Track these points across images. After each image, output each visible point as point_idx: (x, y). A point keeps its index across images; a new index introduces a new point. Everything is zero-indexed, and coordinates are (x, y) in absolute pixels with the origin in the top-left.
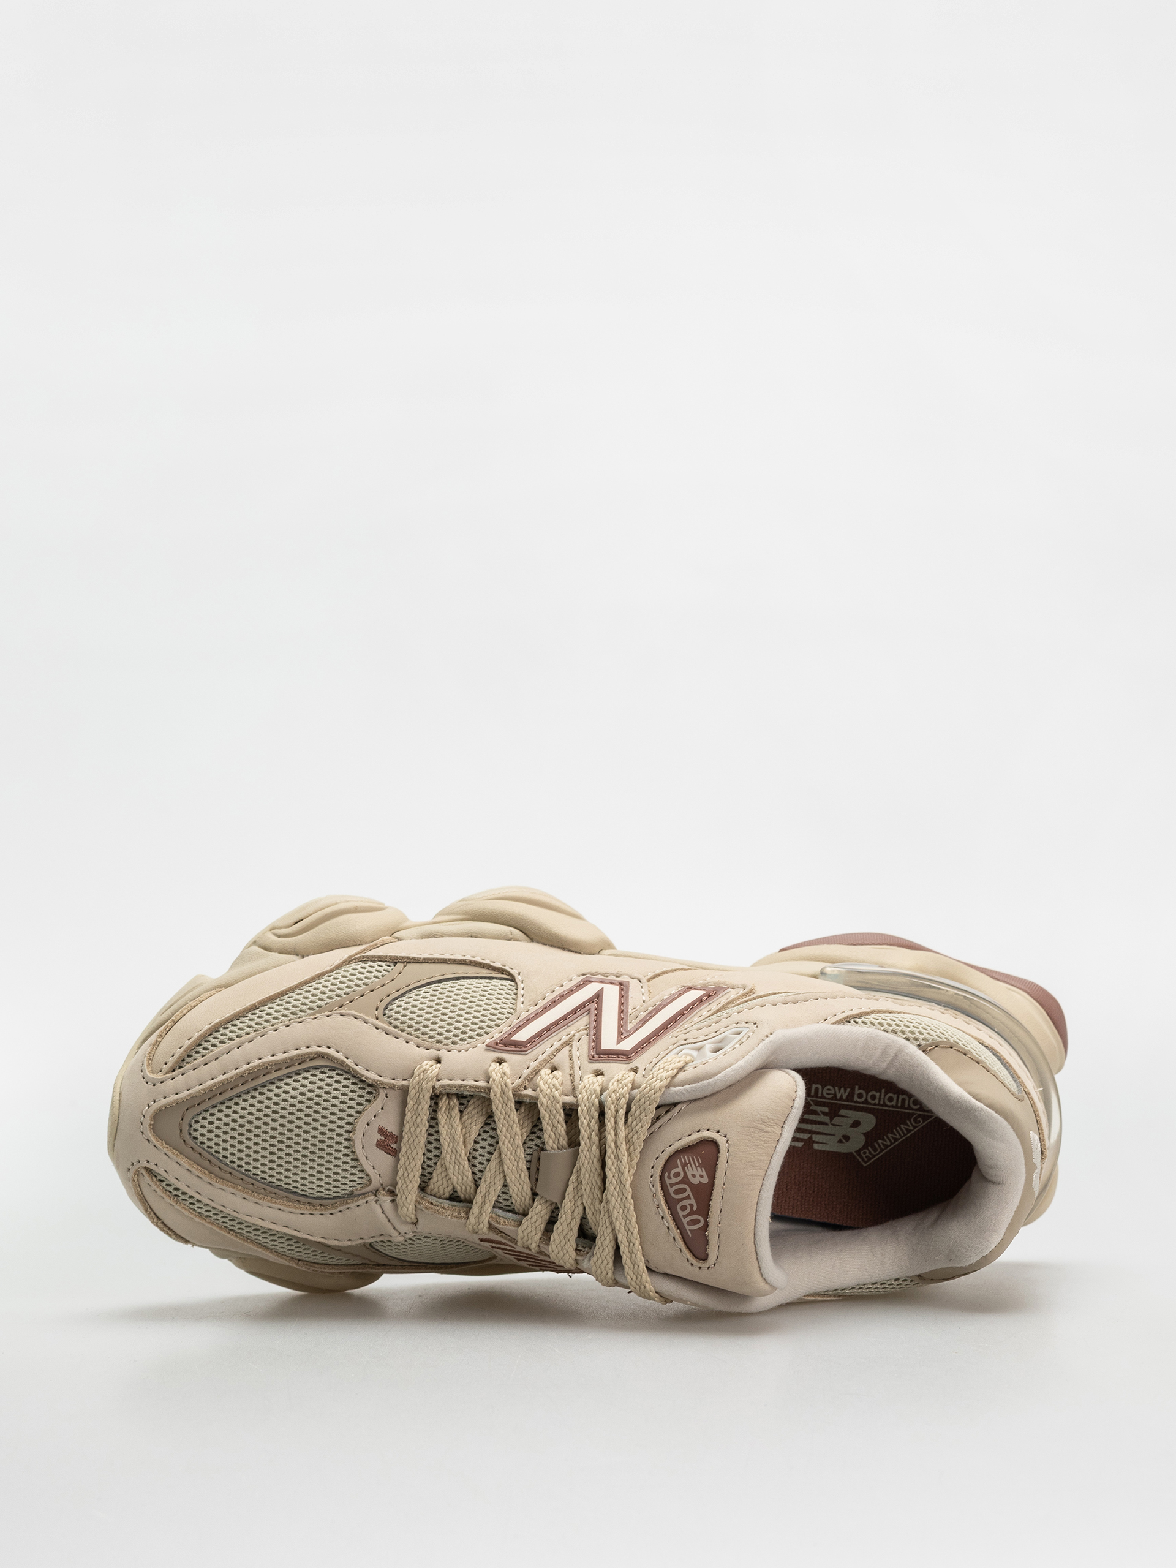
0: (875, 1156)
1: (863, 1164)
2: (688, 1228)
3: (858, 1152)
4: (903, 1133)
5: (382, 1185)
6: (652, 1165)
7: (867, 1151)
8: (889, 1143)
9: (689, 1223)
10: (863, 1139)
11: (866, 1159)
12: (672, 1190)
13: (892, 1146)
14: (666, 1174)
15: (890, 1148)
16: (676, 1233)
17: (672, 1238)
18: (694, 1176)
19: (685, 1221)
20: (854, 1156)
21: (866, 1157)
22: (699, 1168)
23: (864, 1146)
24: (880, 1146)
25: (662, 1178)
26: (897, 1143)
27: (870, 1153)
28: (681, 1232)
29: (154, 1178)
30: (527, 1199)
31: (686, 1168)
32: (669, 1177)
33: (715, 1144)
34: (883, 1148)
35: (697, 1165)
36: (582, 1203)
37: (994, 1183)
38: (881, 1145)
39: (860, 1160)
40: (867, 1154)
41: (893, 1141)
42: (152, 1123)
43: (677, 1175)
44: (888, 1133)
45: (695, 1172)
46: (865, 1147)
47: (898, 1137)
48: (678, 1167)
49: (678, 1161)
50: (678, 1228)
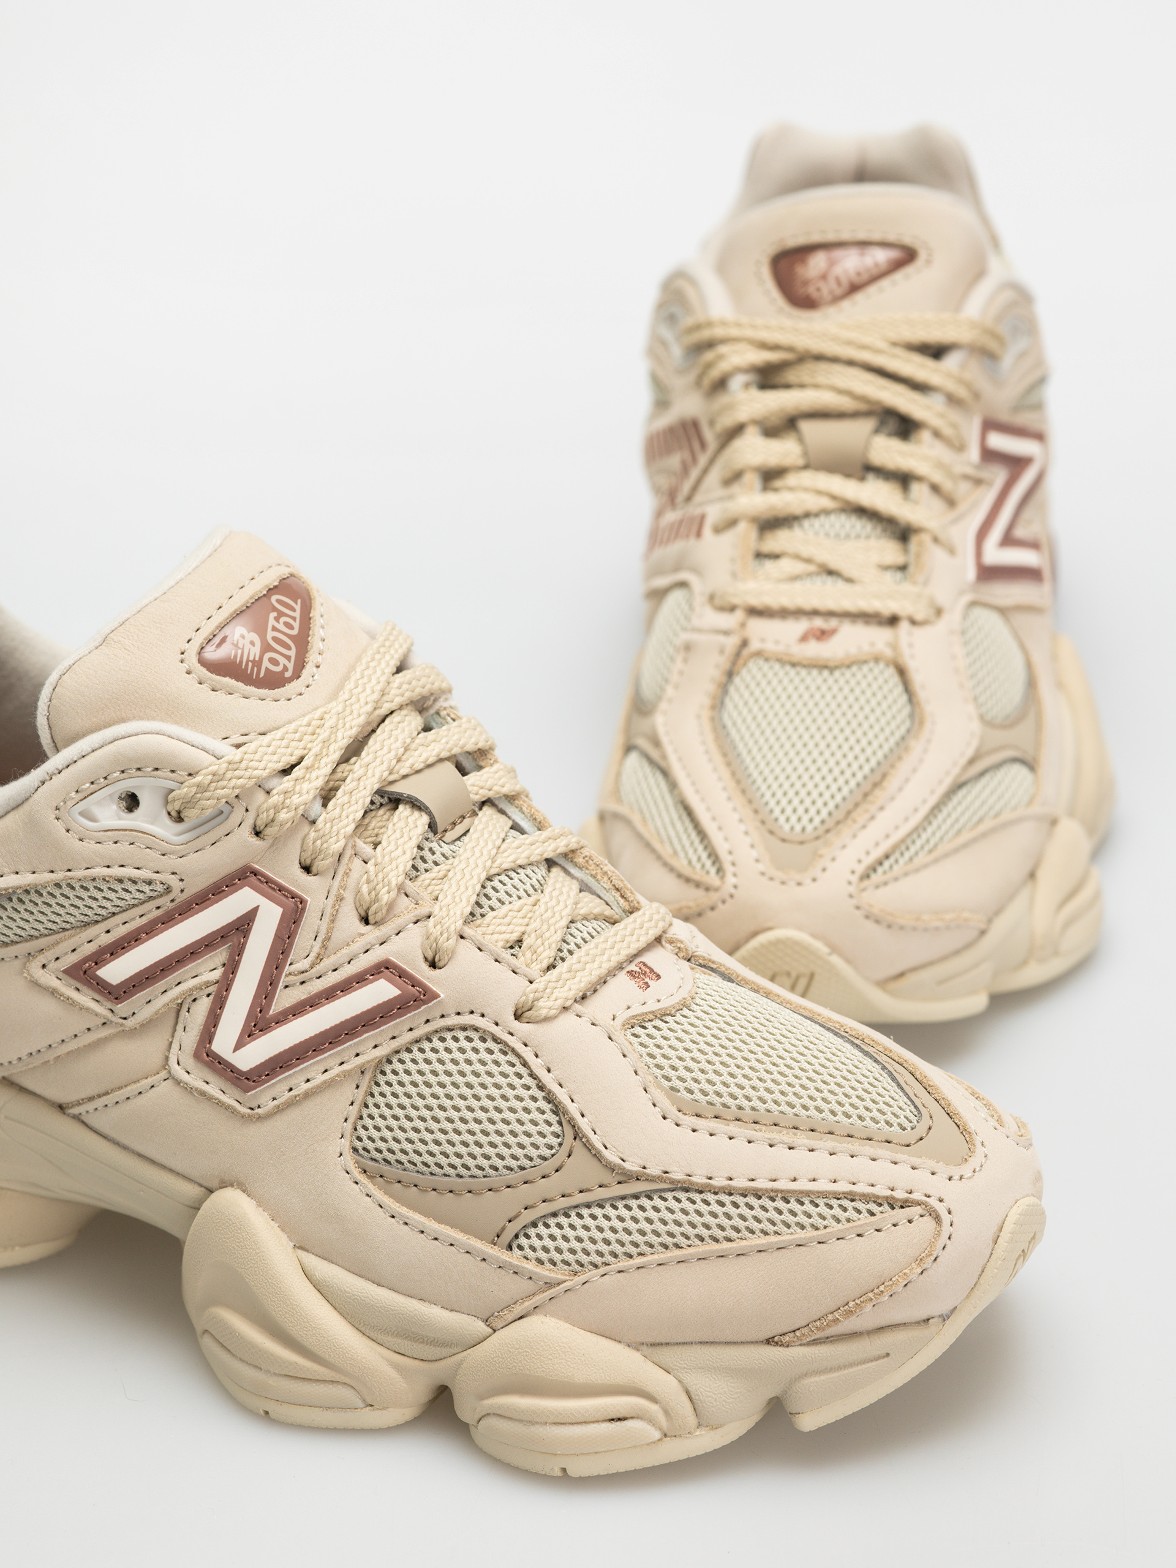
2: (298, 607)
6: (300, 698)
12: (292, 653)
14: (287, 674)
16: (315, 614)
17: (324, 618)
18: (252, 643)
19: (297, 615)
22: (241, 646)
25: (297, 675)
28: (310, 613)
30: (489, 812)
31: (257, 659)
32: (285, 668)
33: (202, 661)
35: (240, 651)
42: (966, 1157)
43: (274, 662)
45: (248, 646)
48: (267, 668)
49: (262, 675)
50: (310, 619)
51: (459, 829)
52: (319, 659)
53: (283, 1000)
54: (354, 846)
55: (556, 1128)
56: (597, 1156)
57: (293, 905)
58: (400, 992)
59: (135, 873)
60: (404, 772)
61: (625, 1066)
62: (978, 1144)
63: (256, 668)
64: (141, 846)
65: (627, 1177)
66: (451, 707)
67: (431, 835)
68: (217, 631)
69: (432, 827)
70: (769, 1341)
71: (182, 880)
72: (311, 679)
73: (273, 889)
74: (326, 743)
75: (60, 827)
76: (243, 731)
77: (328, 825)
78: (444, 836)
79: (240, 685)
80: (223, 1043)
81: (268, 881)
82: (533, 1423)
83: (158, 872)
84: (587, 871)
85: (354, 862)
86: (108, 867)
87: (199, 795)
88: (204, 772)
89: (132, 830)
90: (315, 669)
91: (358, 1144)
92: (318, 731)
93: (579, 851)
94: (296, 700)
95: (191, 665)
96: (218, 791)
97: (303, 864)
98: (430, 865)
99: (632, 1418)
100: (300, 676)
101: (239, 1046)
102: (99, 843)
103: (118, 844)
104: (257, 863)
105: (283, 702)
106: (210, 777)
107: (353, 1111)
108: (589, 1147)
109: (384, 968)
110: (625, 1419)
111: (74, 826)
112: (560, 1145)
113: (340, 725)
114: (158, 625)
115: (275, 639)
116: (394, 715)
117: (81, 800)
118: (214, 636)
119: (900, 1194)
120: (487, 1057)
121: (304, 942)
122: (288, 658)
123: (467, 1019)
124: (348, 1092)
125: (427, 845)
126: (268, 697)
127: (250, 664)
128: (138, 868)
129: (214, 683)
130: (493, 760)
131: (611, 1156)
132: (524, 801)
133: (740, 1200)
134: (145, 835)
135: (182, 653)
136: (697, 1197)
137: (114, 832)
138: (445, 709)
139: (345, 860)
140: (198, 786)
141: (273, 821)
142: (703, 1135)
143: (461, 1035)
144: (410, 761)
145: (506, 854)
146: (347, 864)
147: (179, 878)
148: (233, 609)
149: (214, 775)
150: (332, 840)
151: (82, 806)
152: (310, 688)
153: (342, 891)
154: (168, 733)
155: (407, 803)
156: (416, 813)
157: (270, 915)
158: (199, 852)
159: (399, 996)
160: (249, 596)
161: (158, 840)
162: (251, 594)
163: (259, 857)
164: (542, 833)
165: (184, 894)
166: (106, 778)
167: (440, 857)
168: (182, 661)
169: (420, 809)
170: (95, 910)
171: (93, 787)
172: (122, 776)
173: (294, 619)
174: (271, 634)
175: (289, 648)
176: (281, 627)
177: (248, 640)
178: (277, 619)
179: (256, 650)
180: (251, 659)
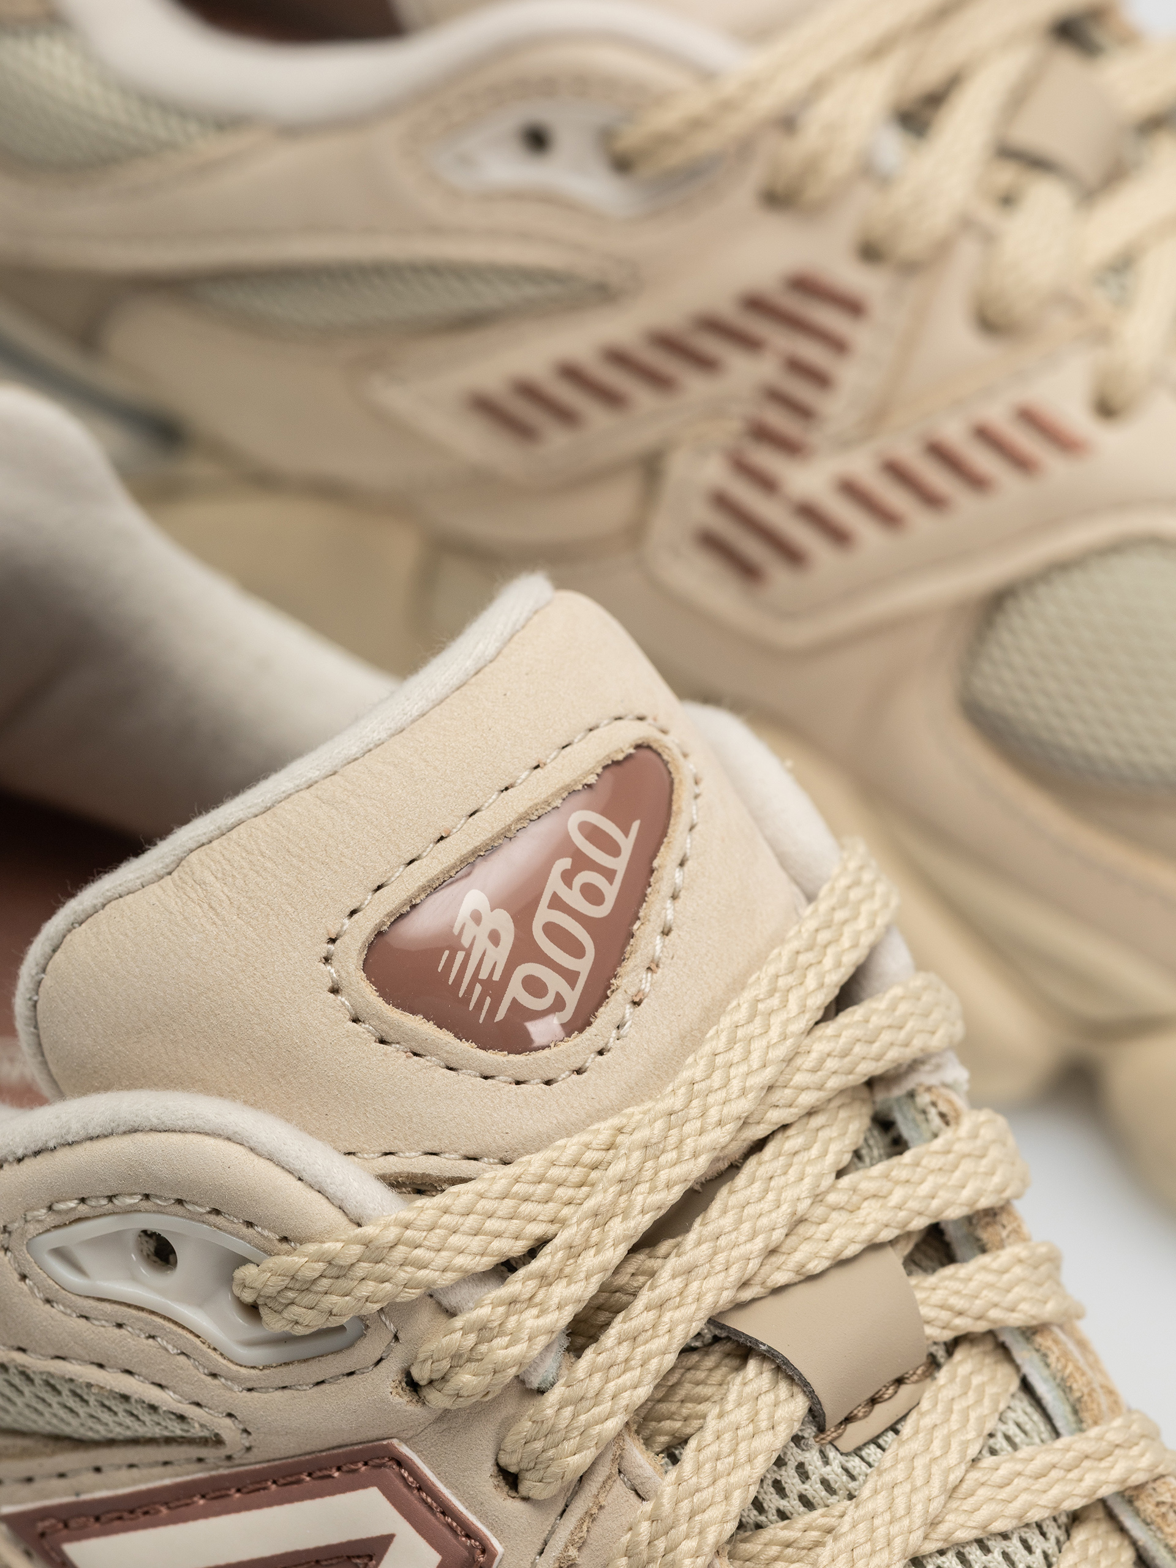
2: (627, 844)
6: (575, 1076)
9: (613, 849)
12: (583, 966)
14: (559, 1017)
16: (665, 859)
17: (686, 868)
18: (495, 938)
19: (620, 864)
22: (466, 942)
25: (582, 1021)
28: (654, 856)
30: (964, 1370)
31: (496, 977)
32: (558, 1003)
33: (371, 966)
35: (461, 954)
45: (483, 943)
48: (514, 1001)
49: (500, 1015)
50: (652, 871)
51: (883, 1414)
52: (646, 982)
54: (620, 1458)
57: (466, 1553)
59: (154, 1395)
60: (780, 1278)
63: (488, 1000)
64: (170, 1347)
66: (945, 1085)
67: (810, 1432)
68: (423, 896)
69: (815, 1416)
71: (246, 1432)
72: (614, 1033)
73: (430, 1507)
74: (600, 1218)
76: (429, 1146)
77: (568, 1412)
78: (840, 1436)
79: (445, 1037)
81: (422, 1487)
83: (198, 1405)
84: (1159, 1535)
85: (614, 1490)
86: (101, 1366)
87: (291, 1294)
88: (311, 1248)
89: (152, 1313)
90: (628, 1009)
92: (594, 1175)
93: (1150, 1486)
94: (567, 1083)
95: (344, 975)
96: (334, 1298)
97: (504, 1469)
98: (791, 1504)
100: (590, 1024)
102: (87, 1318)
103: (123, 1331)
104: (405, 1441)
105: (535, 1088)
106: (321, 1266)
111: (33, 1270)
113: (647, 1174)
114: (295, 861)
115: (551, 929)
116: (791, 1132)
117: (56, 1227)
118: (413, 907)
122: (571, 977)
125: (795, 1456)
126: (501, 1073)
127: (478, 988)
128: (160, 1386)
129: (385, 1027)
130: (1009, 1228)
132: (1056, 1341)
134: (180, 1331)
135: (332, 941)
137: (117, 1307)
138: (929, 1089)
139: (592, 1487)
140: (293, 1278)
141: (444, 1379)
144: (798, 1257)
145: (968, 1505)
146: (596, 1496)
147: (241, 1427)
148: (470, 847)
149: (330, 1263)
150: (568, 1446)
151: (57, 1238)
152: (607, 1056)
153: (573, 1552)
154: (252, 1144)
156: (783, 1388)
157: (416, 1561)
158: (286, 1392)
160: (515, 816)
161: (204, 1347)
162: (521, 810)
163: (411, 1433)
164: (1076, 1437)
165: (251, 1457)
166: (110, 1198)
167: (819, 1486)
168: (327, 960)
169: (791, 1379)
170: (73, 1427)
171: (83, 1209)
172: (145, 1204)
173: (609, 875)
174: (544, 915)
175: (577, 951)
176: (574, 898)
177: (487, 926)
178: (568, 878)
179: (499, 955)
180: (484, 975)
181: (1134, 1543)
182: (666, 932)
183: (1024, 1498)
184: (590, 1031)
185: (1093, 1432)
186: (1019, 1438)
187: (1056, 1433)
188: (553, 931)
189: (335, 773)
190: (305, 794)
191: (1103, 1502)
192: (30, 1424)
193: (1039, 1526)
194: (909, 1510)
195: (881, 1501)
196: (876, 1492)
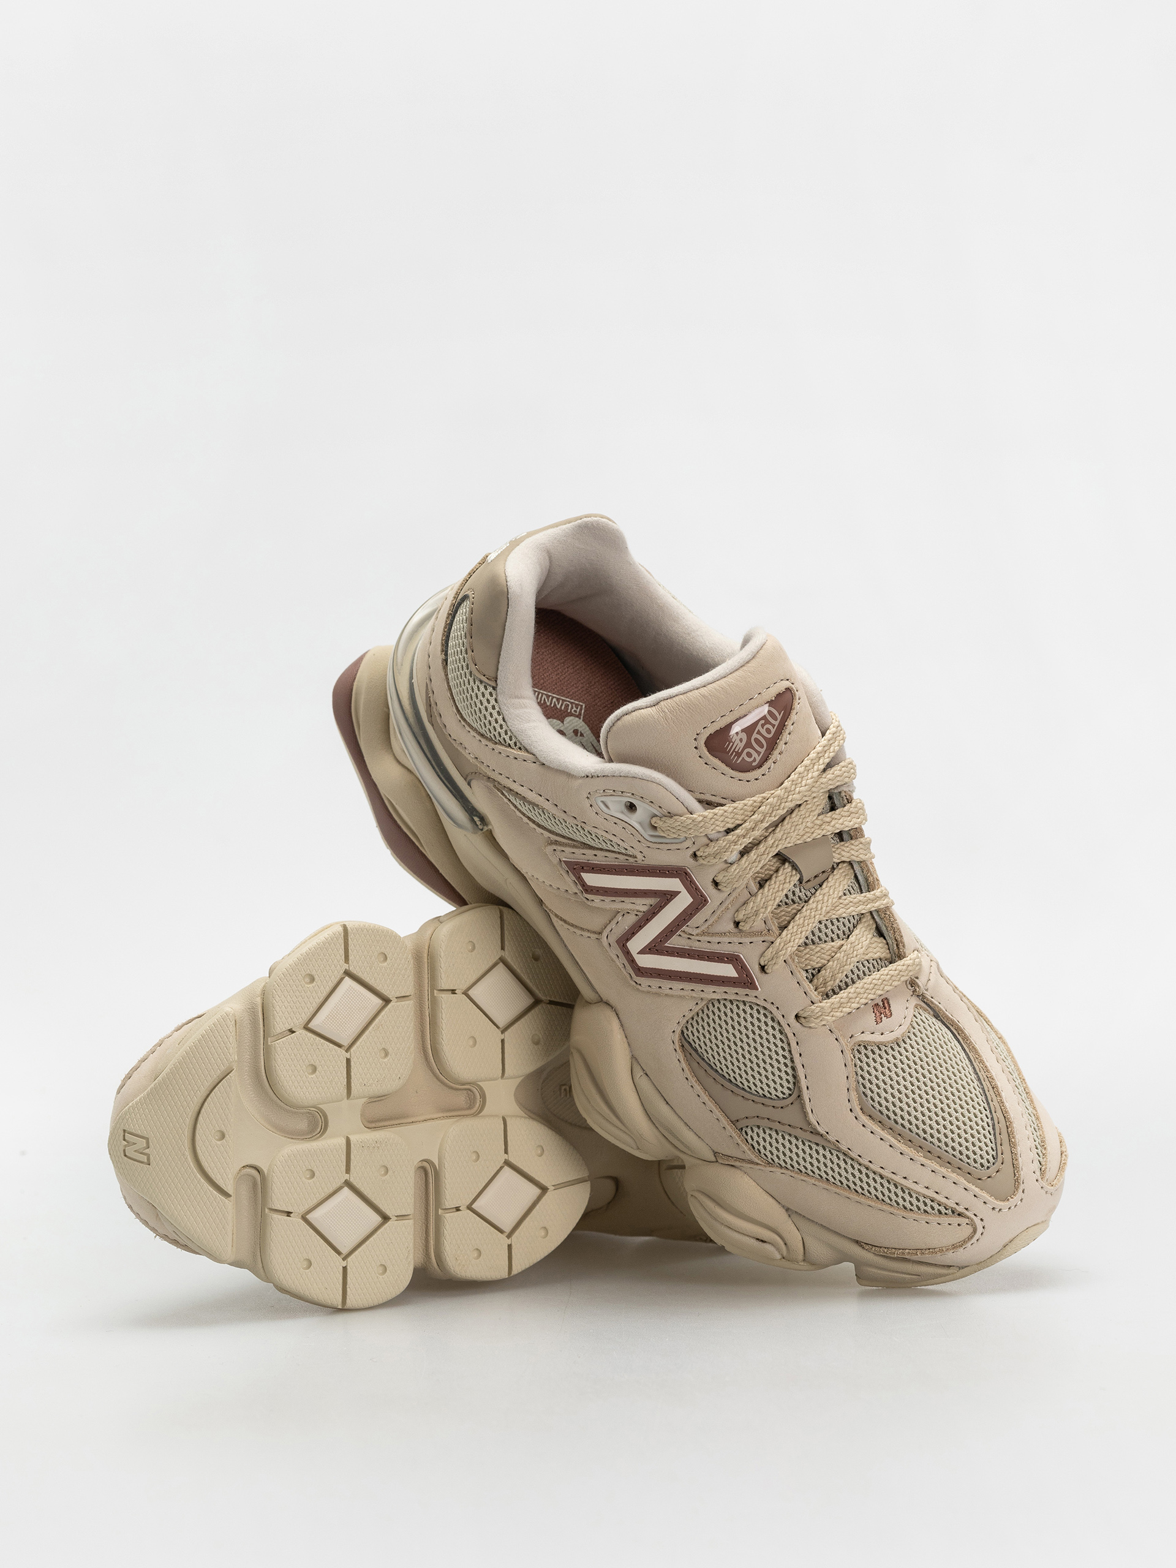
0: (572, 703)
1: (584, 707)
2: (779, 718)
3: (578, 716)
4: (538, 695)
5: (912, 995)
6: (756, 781)
7: (573, 710)
8: (554, 700)
10: (568, 719)
11: (579, 707)
12: (762, 751)
13: (554, 695)
14: (754, 764)
15: (557, 696)
16: (789, 723)
17: (794, 725)
18: (741, 740)
19: (776, 723)
20: (583, 717)
21: (577, 708)
22: (733, 741)
23: (571, 716)
24: (562, 705)
25: (760, 766)
26: (550, 694)
27: (572, 708)
28: (786, 721)
29: (1043, 1169)
30: (841, 871)
31: (739, 751)
32: (755, 760)
33: (707, 743)
34: (561, 701)
35: (731, 744)
36: (817, 819)
37: (550, 557)
38: (560, 704)
39: (583, 711)
40: (575, 709)
41: (551, 698)
42: (1009, 1198)
43: (749, 755)
44: (547, 706)
45: (738, 741)
46: (571, 714)
47: (544, 696)
48: (743, 758)
49: (739, 762)
50: (785, 725)
51: (818, 881)
52: (779, 757)
53: (675, 942)
54: (748, 883)
55: (791, 1086)
56: (805, 1114)
57: (700, 900)
58: (737, 976)
59: (620, 842)
60: (798, 842)
61: (843, 1072)
62: (1020, 1191)
63: (736, 757)
64: (629, 832)
65: (815, 1132)
67: (798, 884)
69: (800, 881)
70: (857, 1242)
71: (644, 857)
72: (768, 770)
73: (693, 887)
74: (755, 822)
75: (587, 803)
76: (714, 794)
77: (738, 870)
78: (806, 885)
79: (723, 766)
80: (635, 945)
81: (692, 882)
82: (716, 1220)
83: (631, 846)
86: (606, 832)
87: (668, 828)
88: (677, 817)
89: (625, 822)
90: (773, 764)
91: (685, 1031)
92: (755, 809)
93: (884, 909)
94: (753, 782)
95: (699, 744)
96: (680, 832)
97: (715, 879)
98: (789, 901)
99: (770, 1243)
100: (761, 767)
101: (641, 952)
102: (605, 819)
103: (616, 825)
104: (690, 869)
105: (745, 782)
107: (689, 1015)
108: (803, 1106)
109: (733, 959)
110: (765, 1242)
111: (594, 805)
112: (790, 1095)
113: (770, 812)
116: (808, 803)
117: (604, 796)
118: (721, 728)
119: (960, 1209)
120: (771, 1031)
121: (698, 919)
122: (759, 754)
123: (768, 1006)
124: (691, 1004)
125: (793, 889)
126: (736, 777)
127: (734, 753)
128: (622, 841)
129: (707, 760)
130: (860, 837)
131: (812, 1119)
132: (866, 866)
133: (871, 1175)
134: (632, 827)
135: (698, 735)
136: (849, 1161)
137: (615, 819)
142: (867, 1132)
143: (762, 1011)
144: (805, 836)
145: (837, 908)
147: (642, 855)
148: (739, 714)
150: (736, 879)
151: (604, 799)
152: (765, 776)
153: (730, 905)
155: (790, 862)
156: (794, 872)
157: (684, 900)
158: (658, 849)
159: (737, 978)
160: (752, 707)
161: (637, 834)
162: (754, 705)
164: (868, 893)
165: (643, 862)
166: (622, 792)
167: (797, 898)
168: (695, 739)
169: (796, 870)
170: (592, 843)
171: (614, 794)
172: (632, 796)
173: (774, 726)
174: (755, 735)
175: (762, 747)
176: (763, 732)
177: (740, 736)
178: (763, 726)
179: (742, 745)
180: (736, 750)
181: (876, 922)
182: (786, 744)
183: (852, 908)
184: (762, 769)
185: (872, 893)
186: (852, 891)
187: (862, 893)
188: (756, 740)
189: (705, 686)
190: (696, 691)
191: (871, 913)
192: (560, 831)
193: (853, 916)
194: (821, 908)
195: (814, 905)
196: (813, 902)
